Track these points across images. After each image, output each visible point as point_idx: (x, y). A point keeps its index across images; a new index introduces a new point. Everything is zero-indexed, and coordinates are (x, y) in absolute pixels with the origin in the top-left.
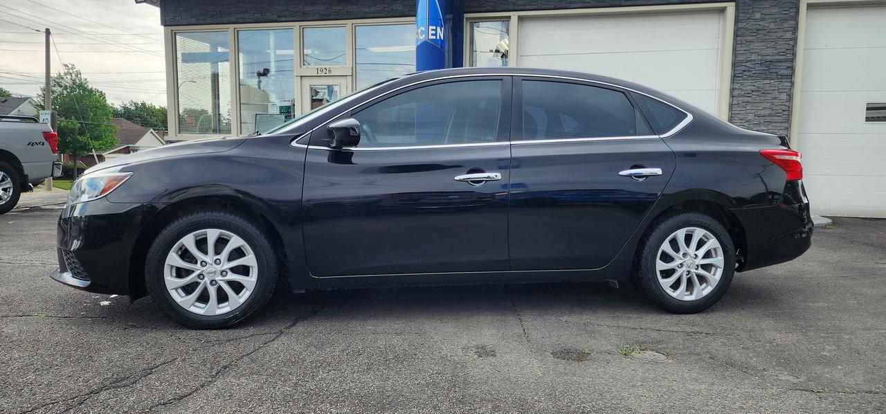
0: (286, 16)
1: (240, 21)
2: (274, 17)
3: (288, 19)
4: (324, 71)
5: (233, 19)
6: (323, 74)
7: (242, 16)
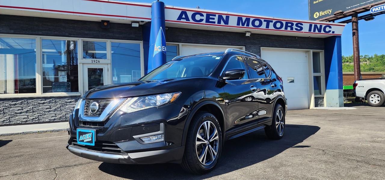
0: (74, 35)
1: (45, 34)
2: (67, 34)
3: (75, 36)
4: (96, 61)
5: (40, 33)
6: (95, 63)
7: (47, 32)
